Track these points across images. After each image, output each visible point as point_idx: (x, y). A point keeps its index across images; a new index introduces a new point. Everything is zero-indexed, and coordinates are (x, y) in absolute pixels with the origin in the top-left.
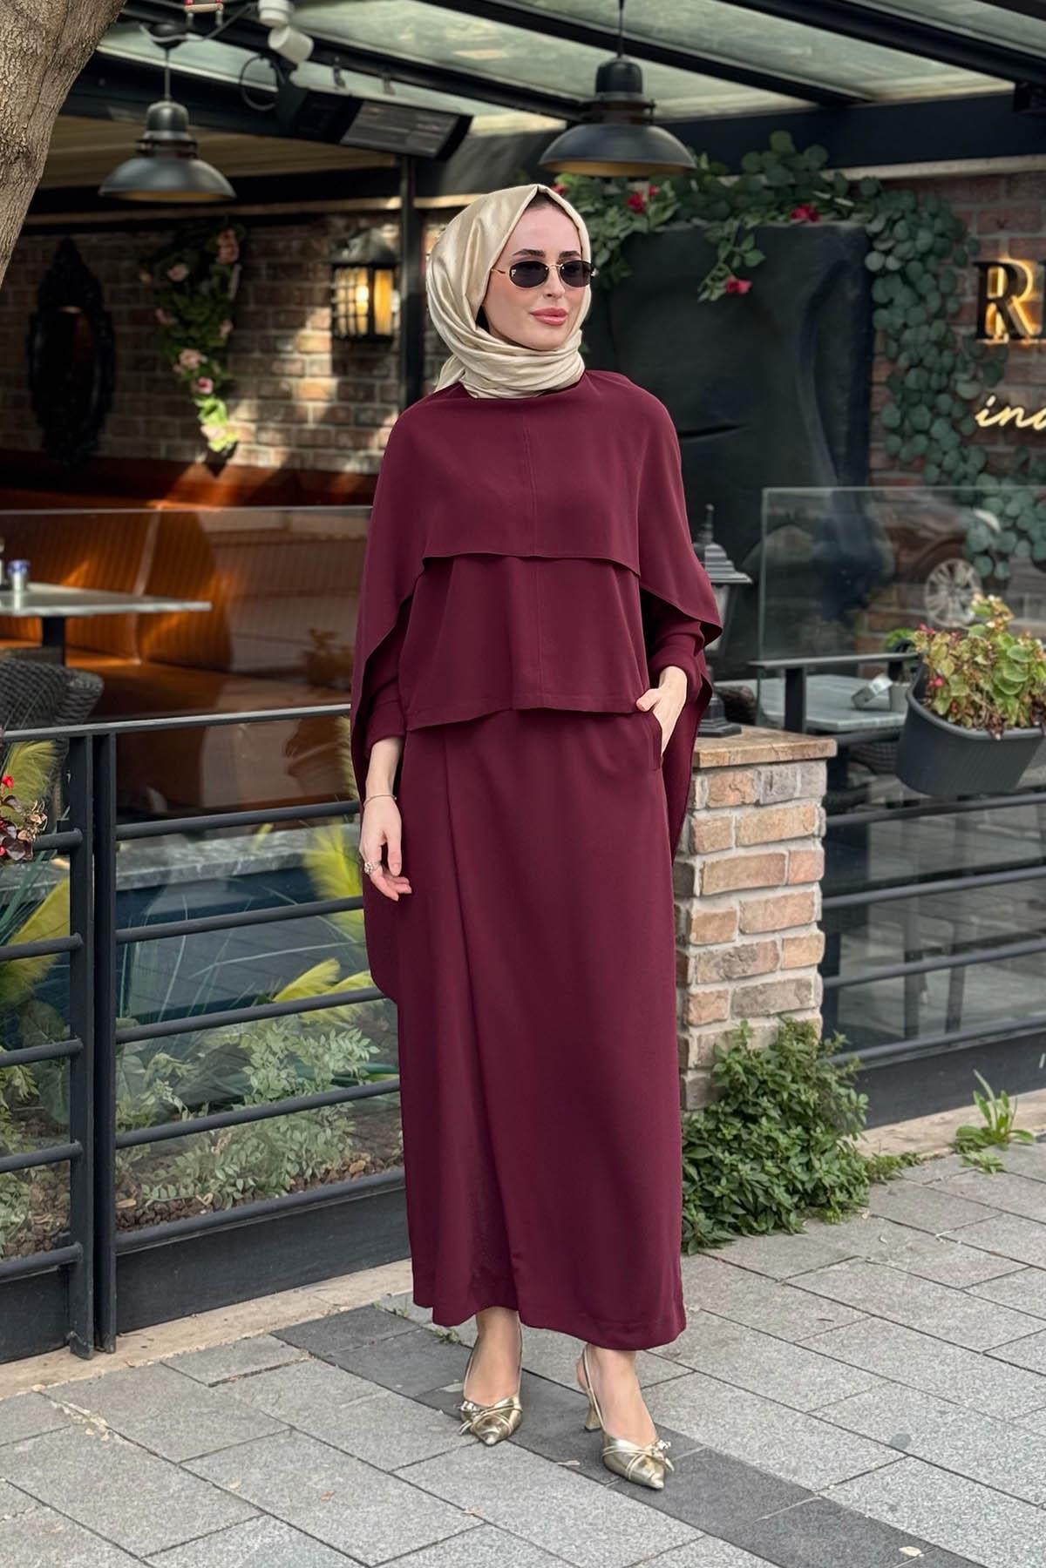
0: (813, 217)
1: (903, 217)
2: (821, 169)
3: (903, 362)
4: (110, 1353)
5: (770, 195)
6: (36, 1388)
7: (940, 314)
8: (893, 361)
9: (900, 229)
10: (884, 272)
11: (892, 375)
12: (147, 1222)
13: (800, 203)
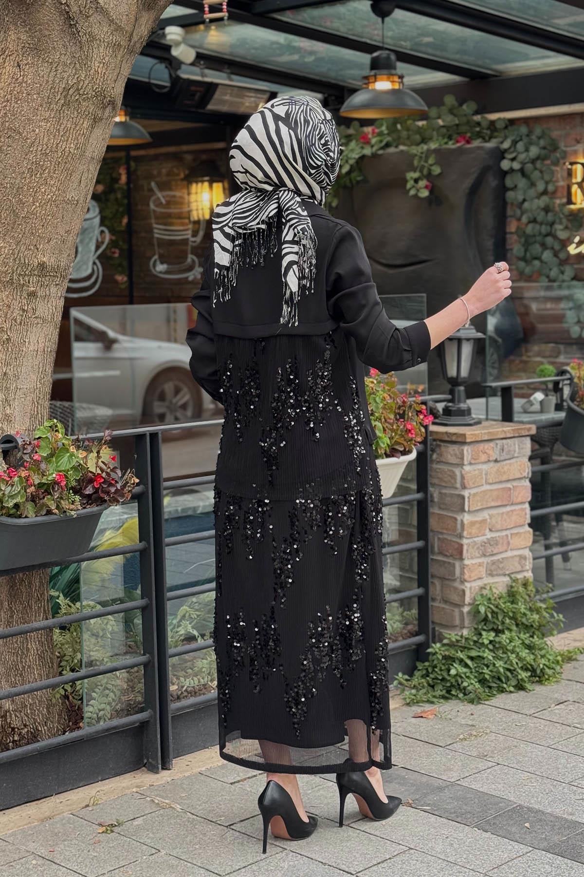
0: (468, 142)
1: (521, 140)
2: (473, 115)
3: (524, 219)
4: (170, 769)
5: (444, 130)
6: (134, 790)
7: (545, 192)
8: (519, 219)
9: (520, 146)
10: (512, 170)
11: (518, 228)
12: (184, 698)
13: (462, 135)
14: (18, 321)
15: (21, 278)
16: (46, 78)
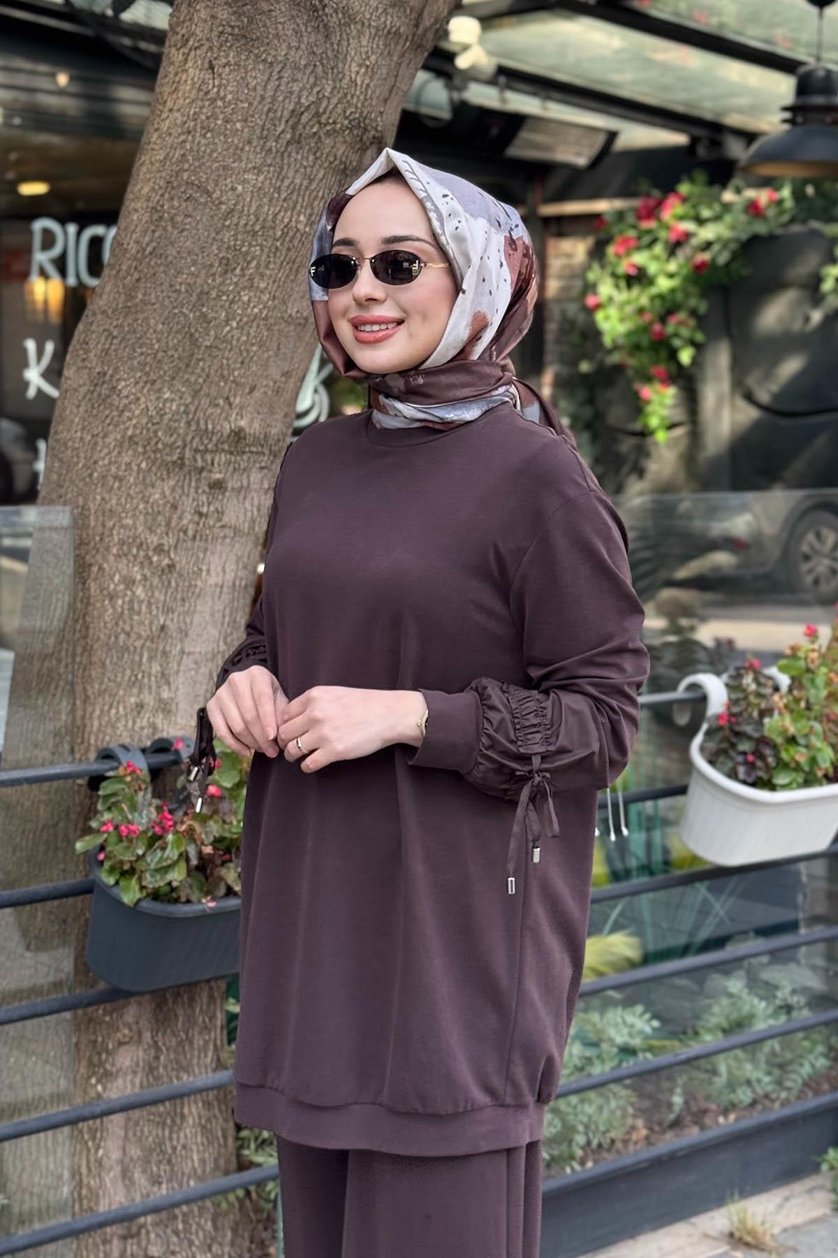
14: (190, 533)
15: (199, 457)
16: (260, 91)
